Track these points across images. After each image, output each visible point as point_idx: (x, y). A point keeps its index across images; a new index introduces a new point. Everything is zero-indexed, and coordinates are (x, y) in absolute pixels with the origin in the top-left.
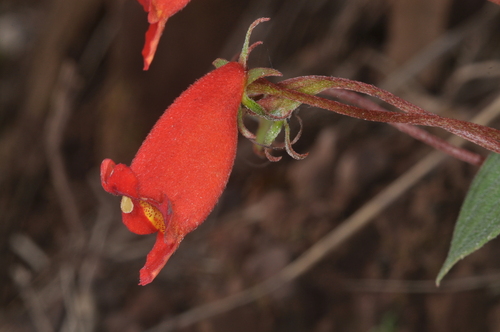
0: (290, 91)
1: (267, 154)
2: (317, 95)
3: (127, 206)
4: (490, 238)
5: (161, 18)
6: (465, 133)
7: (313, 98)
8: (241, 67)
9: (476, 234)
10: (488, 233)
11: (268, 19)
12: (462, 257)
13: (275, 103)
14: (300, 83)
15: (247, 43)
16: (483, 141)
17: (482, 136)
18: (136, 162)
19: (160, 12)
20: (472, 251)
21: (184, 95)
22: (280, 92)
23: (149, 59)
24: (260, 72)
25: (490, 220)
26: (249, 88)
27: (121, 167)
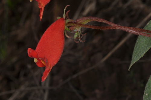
0: (78, 24)
1: (75, 41)
2: (86, 24)
3: (36, 60)
4: (141, 57)
5: (43, 6)
6: (129, 30)
7: (85, 25)
8: (64, 19)
9: (138, 56)
10: (141, 55)
11: (70, 5)
12: (134, 63)
13: (75, 27)
14: (82, 21)
15: (64, 12)
16: (134, 32)
17: (134, 30)
18: (37, 48)
19: (42, 5)
20: (137, 61)
21: (49, 28)
22: (75, 25)
23: (41, 18)
24: (68, 21)
25: (141, 52)
26: (66, 25)
27: (33, 50)
